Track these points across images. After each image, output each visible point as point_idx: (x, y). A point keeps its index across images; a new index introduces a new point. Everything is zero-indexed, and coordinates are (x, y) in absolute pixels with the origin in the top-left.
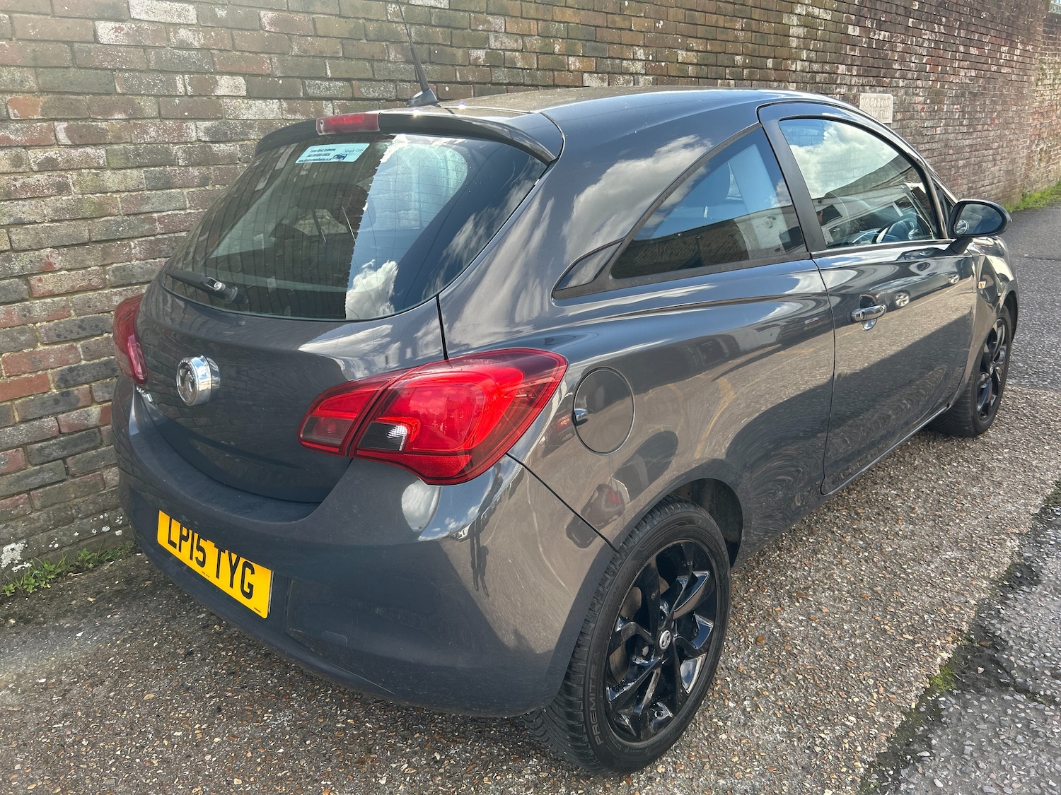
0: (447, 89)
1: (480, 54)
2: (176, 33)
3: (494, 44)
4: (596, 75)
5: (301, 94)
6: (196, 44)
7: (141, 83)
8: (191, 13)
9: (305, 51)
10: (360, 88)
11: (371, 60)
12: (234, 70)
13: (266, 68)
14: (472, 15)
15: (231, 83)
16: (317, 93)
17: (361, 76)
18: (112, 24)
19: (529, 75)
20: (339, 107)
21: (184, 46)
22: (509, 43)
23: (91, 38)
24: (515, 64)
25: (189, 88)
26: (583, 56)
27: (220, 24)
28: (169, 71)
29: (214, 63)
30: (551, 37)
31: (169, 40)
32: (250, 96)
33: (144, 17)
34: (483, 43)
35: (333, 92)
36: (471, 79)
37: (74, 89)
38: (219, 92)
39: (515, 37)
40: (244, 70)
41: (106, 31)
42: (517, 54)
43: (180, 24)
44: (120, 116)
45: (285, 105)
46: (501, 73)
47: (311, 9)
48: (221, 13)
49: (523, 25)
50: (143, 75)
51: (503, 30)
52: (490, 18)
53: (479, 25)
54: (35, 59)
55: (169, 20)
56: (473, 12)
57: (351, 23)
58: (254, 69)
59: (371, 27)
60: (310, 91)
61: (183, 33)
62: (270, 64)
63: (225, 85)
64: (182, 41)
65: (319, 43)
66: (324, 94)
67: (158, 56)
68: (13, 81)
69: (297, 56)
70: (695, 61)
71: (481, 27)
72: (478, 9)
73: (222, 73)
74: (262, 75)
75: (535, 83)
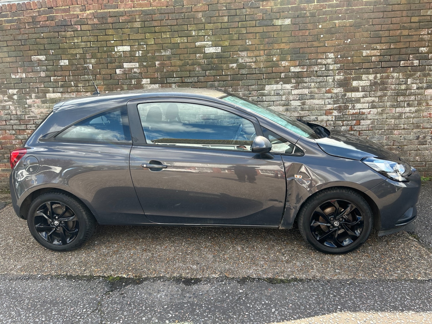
0: (218, 78)
1: (235, 65)
2: (133, 70)
3: (240, 61)
4: (299, 67)
5: (166, 82)
6: (138, 72)
7: (124, 82)
8: (137, 65)
9: (168, 71)
10: (184, 79)
11: (190, 71)
12: (147, 77)
13: (156, 76)
14: (232, 53)
15: (146, 80)
16: (170, 81)
17: (185, 76)
18: (119, 69)
19: (258, 70)
20: (177, 85)
21: (135, 73)
22: (248, 60)
23: (115, 73)
24: (251, 67)
25: (135, 83)
26: (291, 60)
27: (145, 66)
28: (131, 79)
29: (142, 76)
30: (271, 55)
31: (131, 71)
32: (151, 83)
33: (126, 67)
34: (236, 61)
35: (176, 81)
36: (229, 74)
37: (111, 84)
38: (142, 83)
39: (252, 58)
40: (149, 77)
41: (118, 71)
42: (252, 63)
43: (135, 68)
44: (119, 90)
45: (160, 85)
46: (244, 71)
47: (171, 59)
48: (145, 64)
49: (256, 53)
50: (125, 80)
51: (246, 56)
52: (240, 53)
53: (235, 55)
54: (103, 78)
55: (132, 67)
56: (232, 52)
57: (183, 62)
58: (152, 77)
59: (190, 62)
60: (168, 81)
61: (135, 70)
62: (157, 75)
63: (144, 81)
64: (135, 72)
65: (172, 68)
66: (172, 82)
67: (129, 75)
68: (99, 83)
69: (165, 72)
70: (379, 54)
71: (235, 56)
72: (234, 50)
73: (144, 78)
74: (154, 78)
75: (261, 73)
